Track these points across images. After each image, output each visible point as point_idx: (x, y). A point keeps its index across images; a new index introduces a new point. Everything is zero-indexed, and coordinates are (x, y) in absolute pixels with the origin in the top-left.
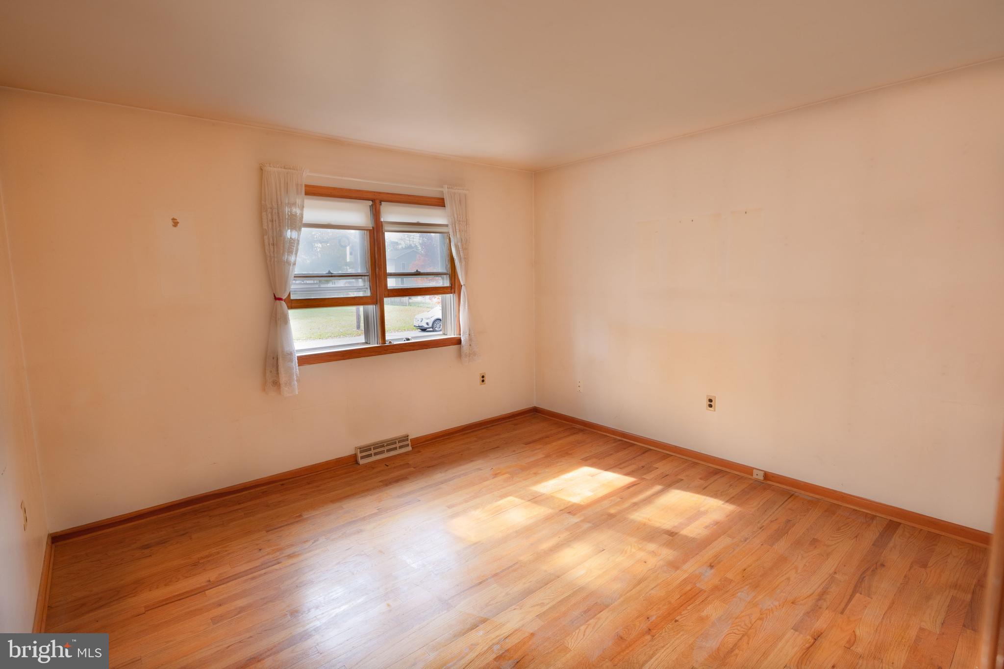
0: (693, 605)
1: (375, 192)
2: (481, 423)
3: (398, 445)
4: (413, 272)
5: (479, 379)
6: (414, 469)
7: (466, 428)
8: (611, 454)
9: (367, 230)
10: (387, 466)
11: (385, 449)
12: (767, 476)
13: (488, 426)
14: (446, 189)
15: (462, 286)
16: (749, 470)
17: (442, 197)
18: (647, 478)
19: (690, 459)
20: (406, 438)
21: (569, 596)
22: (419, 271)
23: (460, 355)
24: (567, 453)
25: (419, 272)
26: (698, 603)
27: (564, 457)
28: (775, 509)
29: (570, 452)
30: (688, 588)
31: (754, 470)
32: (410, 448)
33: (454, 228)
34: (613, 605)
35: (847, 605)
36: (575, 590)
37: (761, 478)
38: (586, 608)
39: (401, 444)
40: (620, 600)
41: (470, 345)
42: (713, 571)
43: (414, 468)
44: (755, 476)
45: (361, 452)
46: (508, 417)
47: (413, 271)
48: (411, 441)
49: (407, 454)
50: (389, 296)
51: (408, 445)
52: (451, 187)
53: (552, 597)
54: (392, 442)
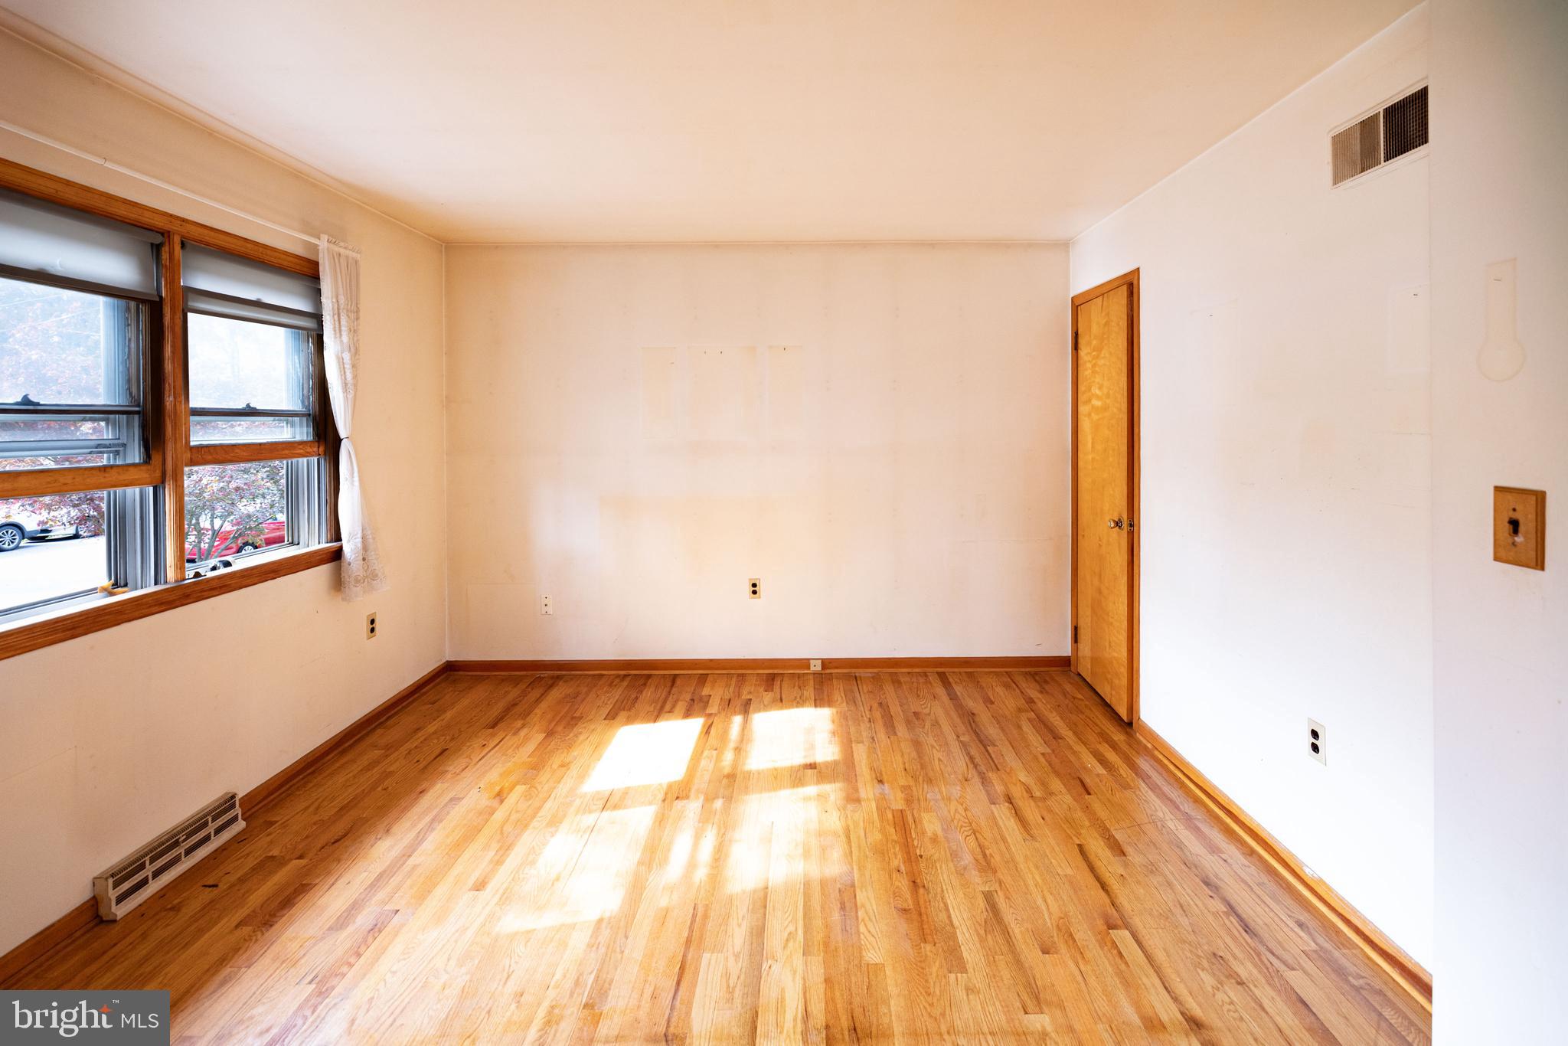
0: (913, 831)
1: (171, 215)
2: (368, 720)
3: (212, 827)
4: (240, 407)
5: (365, 626)
6: (303, 862)
7: (345, 736)
8: (637, 698)
9: (143, 301)
10: (215, 886)
11: (182, 851)
12: (826, 663)
13: (381, 720)
14: (326, 244)
15: (341, 440)
16: (805, 663)
17: (313, 257)
18: (713, 712)
19: (733, 672)
20: (229, 801)
21: (805, 903)
22: (252, 405)
23: (338, 583)
24: (573, 718)
25: (255, 409)
26: (913, 826)
27: (576, 724)
28: (859, 696)
29: (577, 714)
30: (890, 816)
31: (811, 661)
32: (241, 825)
33: (337, 323)
34: (856, 879)
35: (993, 761)
36: (802, 890)
37: (819, 668)
38: (839, 905)
39: (220, 822)
40: (855, 870)
41: (364, 559)
42: (886, 785)
43: (301, 857)
44: (812, 668)
45: (116, 885)
46: (410, 694)
47: (240, 405)
48: (240, 806)
49: (239, 840)
50: (193, 463)
51: (235, 819)
52: (334, 240)
53: (790, 918)
54: (197, 824)
